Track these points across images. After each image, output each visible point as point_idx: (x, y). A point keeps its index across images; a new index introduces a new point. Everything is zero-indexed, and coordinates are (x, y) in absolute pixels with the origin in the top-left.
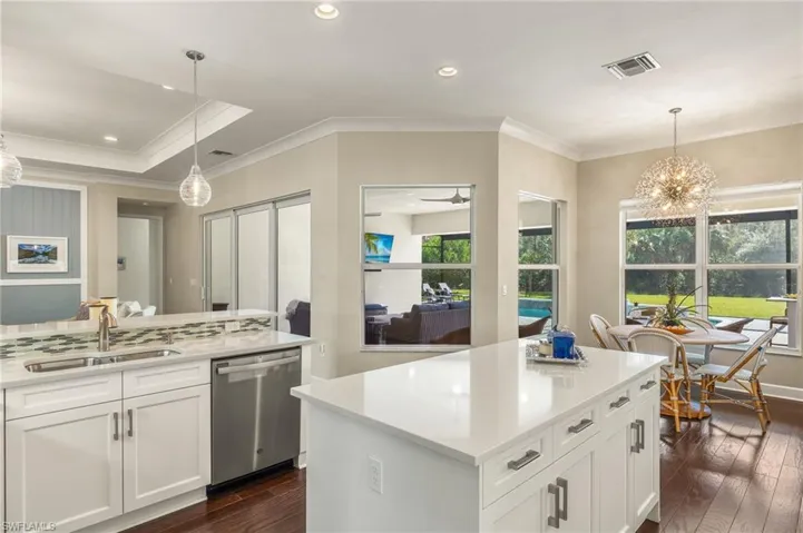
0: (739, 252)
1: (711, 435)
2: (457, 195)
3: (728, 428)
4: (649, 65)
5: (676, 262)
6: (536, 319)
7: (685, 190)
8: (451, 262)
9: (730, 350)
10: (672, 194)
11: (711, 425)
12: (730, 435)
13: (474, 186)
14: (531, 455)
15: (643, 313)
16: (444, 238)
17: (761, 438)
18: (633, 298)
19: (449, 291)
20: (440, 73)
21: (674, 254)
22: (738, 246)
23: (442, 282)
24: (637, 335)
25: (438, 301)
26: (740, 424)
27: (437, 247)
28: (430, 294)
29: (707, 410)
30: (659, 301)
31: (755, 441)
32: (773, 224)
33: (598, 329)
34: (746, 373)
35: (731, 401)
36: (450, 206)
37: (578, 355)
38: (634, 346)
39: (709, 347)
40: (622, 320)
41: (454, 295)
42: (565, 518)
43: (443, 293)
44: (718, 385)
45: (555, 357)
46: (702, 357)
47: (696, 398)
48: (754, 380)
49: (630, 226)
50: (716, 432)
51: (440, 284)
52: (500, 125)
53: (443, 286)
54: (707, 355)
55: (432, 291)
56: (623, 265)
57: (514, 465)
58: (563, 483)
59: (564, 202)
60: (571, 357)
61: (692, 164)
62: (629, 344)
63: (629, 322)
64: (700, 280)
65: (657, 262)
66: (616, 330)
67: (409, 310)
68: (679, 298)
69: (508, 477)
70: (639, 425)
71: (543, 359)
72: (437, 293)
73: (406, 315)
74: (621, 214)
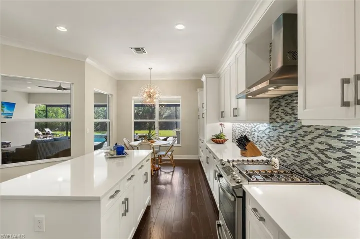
0: (164, 116)
1: (161, 174)
2: (60, 86)
3: (165, 171)
4: (144, 52)
5: (147, 119)
6: (100, 142)
7: (153, 95)
8: (51, 117)
9: (165, 147)
10: (150, 96)
11: (161, 171)
12: (166, 173)
13: (73, 84)
14: (117, 191)
15: (139, 137)
16: (47, 106)
17: (173, 171)
18: (137, 132)
19: (51, 132)
20: (58, 28)
21: (146, 116)
22: (163, 114)
23: (46, 128)
24: (140, 144)
25: (44, 138)
26: (168, 169)
27: (43, 111)
28: (39, 135)
29: (160, 166)
30: (145, 133)
31: (171, 173)
32: (172, 108)
33: (126, 144)
34: (170, 153)
35: (166, 162)
36: (56, 91)
37: (126, 153)
38: (139, 148)
39: (160, 146)
40: (133, 140)
41: (53, 134)
42: (128, 212)
43: (47, 134)
44: (163, 158)
45: (117, 155)
46: (158, 150)
47: (157, 164)
48: (171, 155)
49: (136, 106)
50: (162, 173)
51: (46, 129)
52: (86, 59)
53: (47, 130)
54: (159, 149)
55: (41, 133)
56: (133, 120)
57: (112, 197)
58: (127, 199)
59: (112, 95)
60: (123, 154)
61: (155, 87)
62: (138, 148)
63: (136, 140)
64: (157, 125)
65: (141, 119)
66: (131, 143)
67: (30, 143)
68: (152, 131)
69: (110, 202)
70: (146, 174)
71: (112, 156)
72: (44, 134)
73: (27, 146)
74: (133, 102)
